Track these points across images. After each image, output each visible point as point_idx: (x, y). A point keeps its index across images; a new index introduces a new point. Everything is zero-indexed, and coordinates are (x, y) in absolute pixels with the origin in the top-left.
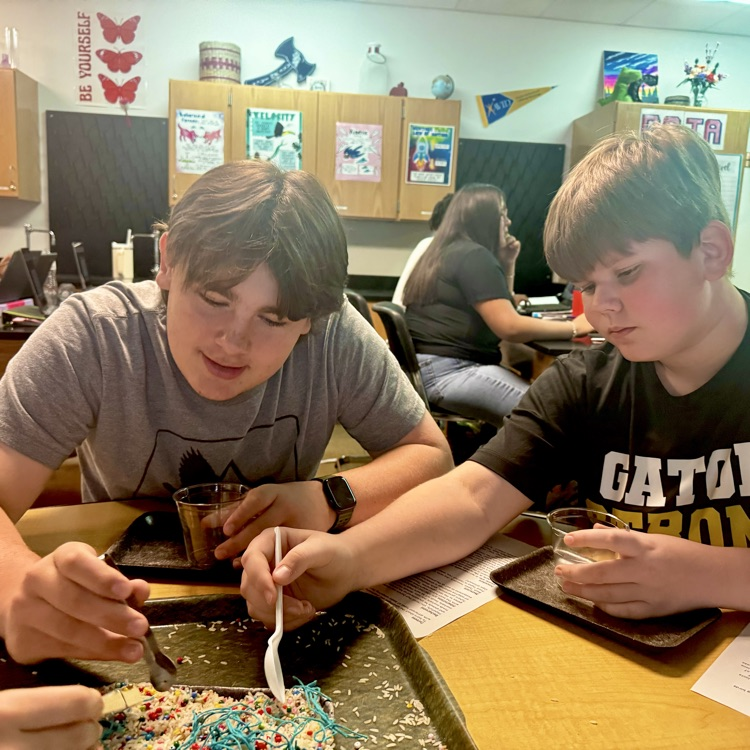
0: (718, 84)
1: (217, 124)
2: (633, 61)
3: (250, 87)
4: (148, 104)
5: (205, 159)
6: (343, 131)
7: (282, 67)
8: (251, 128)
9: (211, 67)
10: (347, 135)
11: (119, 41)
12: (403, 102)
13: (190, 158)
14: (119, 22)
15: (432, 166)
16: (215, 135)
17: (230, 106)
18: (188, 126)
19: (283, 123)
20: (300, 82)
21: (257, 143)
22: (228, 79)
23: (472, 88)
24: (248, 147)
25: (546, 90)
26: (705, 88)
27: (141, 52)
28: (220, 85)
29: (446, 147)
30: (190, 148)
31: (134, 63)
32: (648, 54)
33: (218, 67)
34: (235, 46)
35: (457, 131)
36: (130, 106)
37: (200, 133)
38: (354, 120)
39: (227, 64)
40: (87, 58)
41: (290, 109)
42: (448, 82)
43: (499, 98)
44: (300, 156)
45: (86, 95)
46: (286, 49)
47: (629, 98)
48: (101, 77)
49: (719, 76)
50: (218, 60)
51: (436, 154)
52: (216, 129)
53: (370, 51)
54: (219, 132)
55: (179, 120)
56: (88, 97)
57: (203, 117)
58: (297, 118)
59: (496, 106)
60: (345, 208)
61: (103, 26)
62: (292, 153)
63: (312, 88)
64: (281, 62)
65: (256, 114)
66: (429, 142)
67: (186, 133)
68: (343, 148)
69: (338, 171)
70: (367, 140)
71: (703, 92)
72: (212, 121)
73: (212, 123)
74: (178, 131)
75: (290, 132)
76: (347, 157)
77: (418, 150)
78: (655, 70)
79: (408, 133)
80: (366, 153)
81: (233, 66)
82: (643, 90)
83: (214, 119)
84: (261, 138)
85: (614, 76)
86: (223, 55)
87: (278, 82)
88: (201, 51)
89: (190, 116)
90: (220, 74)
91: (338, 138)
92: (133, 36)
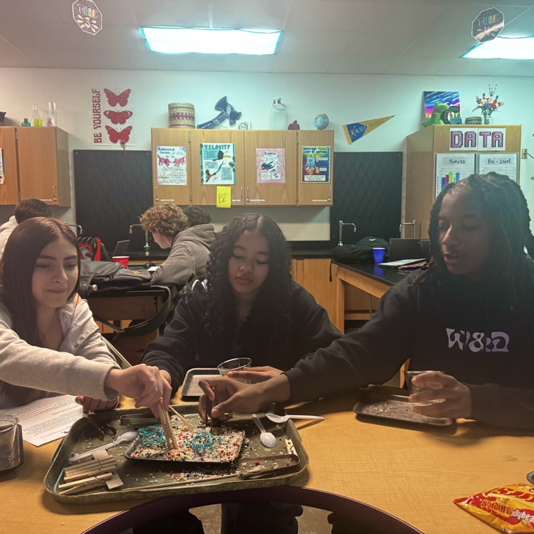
0: (499, 109)
1: (182, 154)
2: (443, 97)
3: (201, 130)
4: (138, 142)
5: (175, 175)
6: (260, 153)
7: (220, 115)
8: (203, 155)
9: (177, 118)
10: (263, 156)
11: (118, 105)
12: (297, 133)
13: (166, 176)
14: (117, 94)
15: (317, 172)
16: (181, 161)
17: (190, 142)
18: (164, 156)
19: (223, 151)
20: (232, 124)
21: (207, 164)
22: (188, 125)
23: (340, 120)
24: (202, 166)
25: (388, 118)
26: (491, 111)
28: (183, 129)
29: (326, 159)
30: (166, 170)
31: (128, 118)
32: (453, 91)
33: (181, 118)
34: (190, 105)
35: (332, 148)
36: (127, 144)
37: (172, 160)
38: (267, 146)
39: (186, 116)
40: (98, 116)
41: (227, 142)
42: (325, 119)
43: (358, 125)
44: (234, 170)
45: (98, 139)
46: (222, 105)
47: (442, 123)
48: (107, 127)
49: (499, 104)
50: (180, 114)
51: (320, 164)
52: (182, 157)
53: (274, 103)
54: (183, 158)
55: (158, 152)
56: (99, 140)
57: (173, 150)
58: (231, 148)
59: (356, 131)
60: (263, 200)
61: (107, 96)
62: (229, 169)
63: (239, 127)
64: (219, 113)
65: (206, 146)
66: (315, 157)
67: (163, 161)
68: (261, 164)
69: (258, 179)
70: (275, 158)
71: (489, 114)
72: (178, 152)
74: (158, 159)
75: (227, 156)
76: (264, 169)
77: (308, 162)
78: (457, 101)
79: (302, 152)
80: (276, 166)
81: (189, 117)
82: (451, 115)
83: (180, 151)
84: (209, 161)
85: (431, 107)
86: (184, 111)
87: (218, 125)
88: (169, 109)
89: (165, 150)
90: (182, 122)
91: (258, 158)
92: (127, 101)
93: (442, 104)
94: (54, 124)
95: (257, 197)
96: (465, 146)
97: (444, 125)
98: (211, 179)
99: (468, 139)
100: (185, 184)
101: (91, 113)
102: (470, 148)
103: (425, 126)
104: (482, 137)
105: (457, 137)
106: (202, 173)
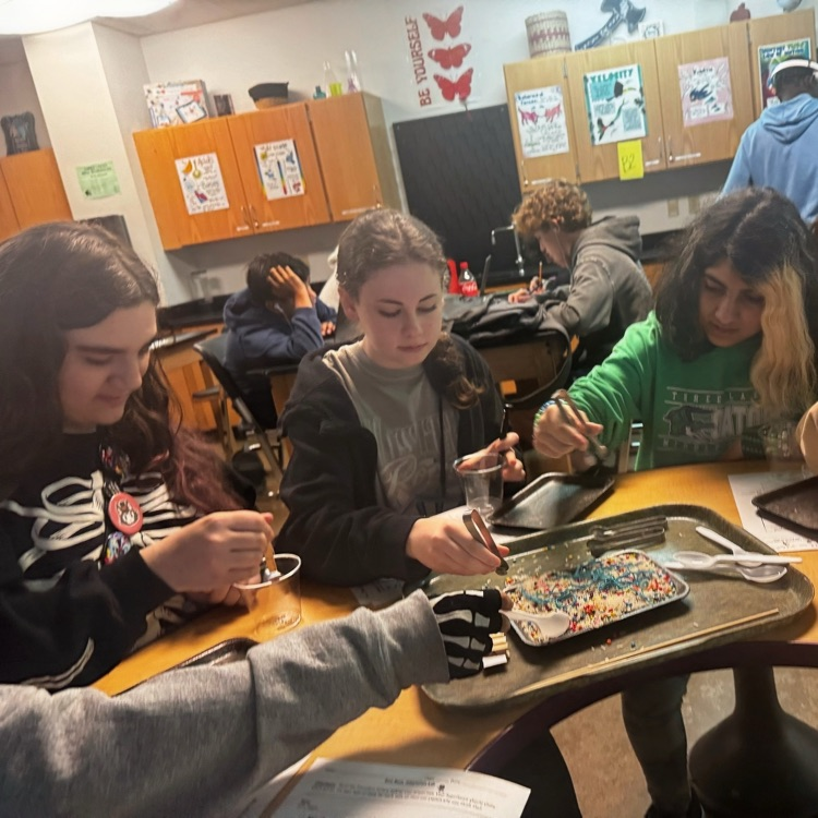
1: (556, 99)
3: (582, 52)
4: (483, 96)
5: (549, 138)
6: (686, 74)
7: (611, 19)
8: (590, 95)
9: (541, 40)
10: (691, 77)
11: (447, 37)
12: (747, 25)
13: (534, 141)
14: (444, 18)
16: (556, 110)
17: (566, 77)
18: (528, 109)
19: (622, 81)
20: (631, 31)
21: (597, 108)
22: (560, 48)
24: (590, 115)
27: (469, 42)
28: (553, 58)
30: (534, 130)
31: (465, 56)
33: (547, 38)
34: (559, 12)
35: (814, 42)
36: (470, 99)
37: (540, 112)
38: (697, 59)
39: (556, 34)
40: (421, 62)
41: (628, 64)
44: (644, 111)
45: (425, 99)
48: (436, 77)
50: (546, 32)
52: (555, 104)
54: (559, 107)
55: (518, 104)
56: (427, 101)
57: (542, 95)
58: (635, 72)
60: (698, 155)
61: (429, 25)
62: (635, 110)
63: (645, 35)
64: (608, 16)
65: (593, 79)
67: (527, 116)
68: (689, 92)
69: (686, 117)
70: (713, 76)
72: (551, 97)
74: (519, 116)
75: (630, 89)
76: (694, 100)
79: (758, 57)
80: (715, 90)
81: (562, 34)
83: (553, 95)
84: (601, 102)
86: (551, 26)
87: (609, 38)
88: (528, 26)
89: (529, 97)
90: (550, 46)
91: (682, 83)
92: (459, 28)
94: (358, 87)
95: (687, 149)
98: (608, 132)
100: (565, 149)
101: (408, 59)
106: (591, 127)
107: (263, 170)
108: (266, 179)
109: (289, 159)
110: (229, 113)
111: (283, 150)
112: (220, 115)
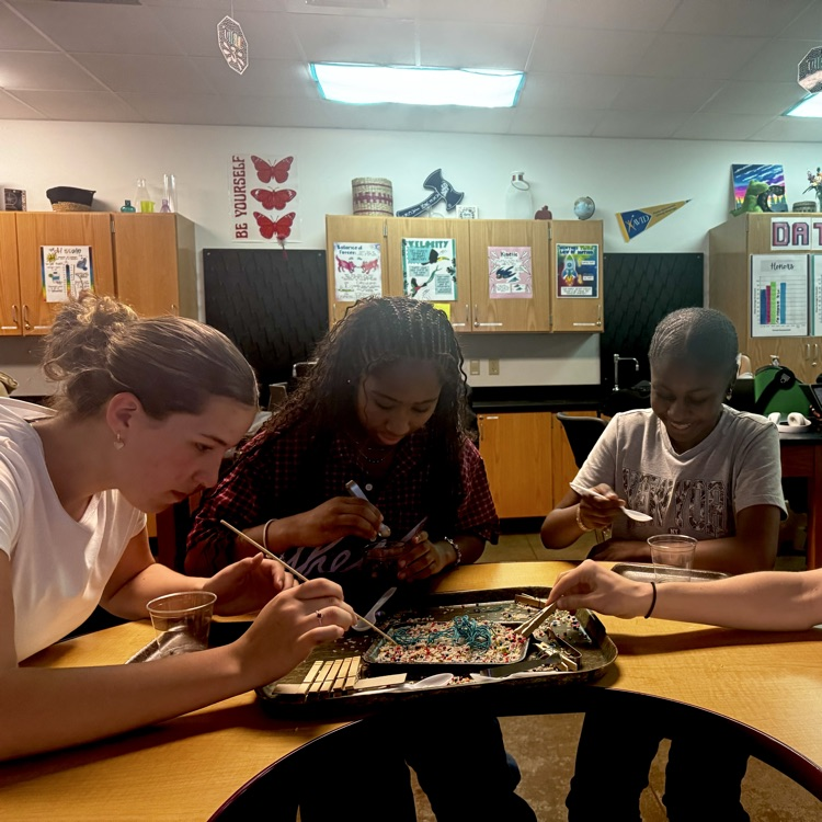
1: (374, 255)
2: (760, 173)
3: (403, 218)
4: (304, 237)
5: (363, 287)
6: (494, 254)
7: (431, 197)
8: (407, 256)
9: (365, 201)
10: (498, 257)
11: (273, 181)
12: (549, 225)
13: (349, 287)
14: (272, 164)
15: (580, 281)
16: (373, 265)
17: (386, 237)
18: (345, 258)
19: (438, 250)
20: (449, 210)
21: (413, 269)
22: (382, 211)
23: (612, 206)
24: (405, 273)
25: (681, 204)
28: (375, 218)
29: (593, 263)
30: (349, 278)
31: (289, 200)
32: (774, 164)
33: (372, 201)
34: (385, 180)
35: (601, 247)
36: (288, 240)
37: (358, 263)
38: (504, 244)
40: (242, 198)
41: (444, 237)
42: (589, 203)
43: (638, 214)
44: (455, 279)
45: (242, 232)
46: (434, 181)
47: (758, 208)
48: (256, 214)
50: (371, 195)
51: (583, 270)
52: (373, 259)
53: (514, 179)
54: (376, 261)
55: (337, 252)
56: (244, 234)
57: (361, 248)
58: (450, 245)
59: (635, 222)
60: (500, 324)
61: (257, 167)
62: (447, 277)
63: (461, 215)
64: (430, 193)
65: (411, 243)
66: (576, 260)
67: (344, 264)
68: (496, 269)
69: (492, 291)
70: (517, 261)
72: (369, 252)
73: (369, 253)
74: (337, 263)
75: (444, 258)
76: (500, 278)
77: (566, 267)
78: (781, 178)
79: (556, 253)
80: (518, 272)
82: (772, 199)
83: (371, 250)
84: (416, 265)
85: (743, 188)
86: (377, 191)
87: (429, 212)
88: (354, 186)
89: (348, 248)
90: (373, 207)
91: (490, 261)
92: (287, 175)
93: (758, 183)
94: (172, 210)
95: (491, 318)
96: (794, 244)
97: (762, 213)
98: (420, 292)
99: (797, 233)
101: (231, 195)
102: (800, 247)
103: (735, 215)
104: (817, 230)
105: (781, 231)
107: (48, 271)
108: (48, 281)
109: (81, 264)
110: (20, 209)
111: (75, 255)
112: (8, 209)
